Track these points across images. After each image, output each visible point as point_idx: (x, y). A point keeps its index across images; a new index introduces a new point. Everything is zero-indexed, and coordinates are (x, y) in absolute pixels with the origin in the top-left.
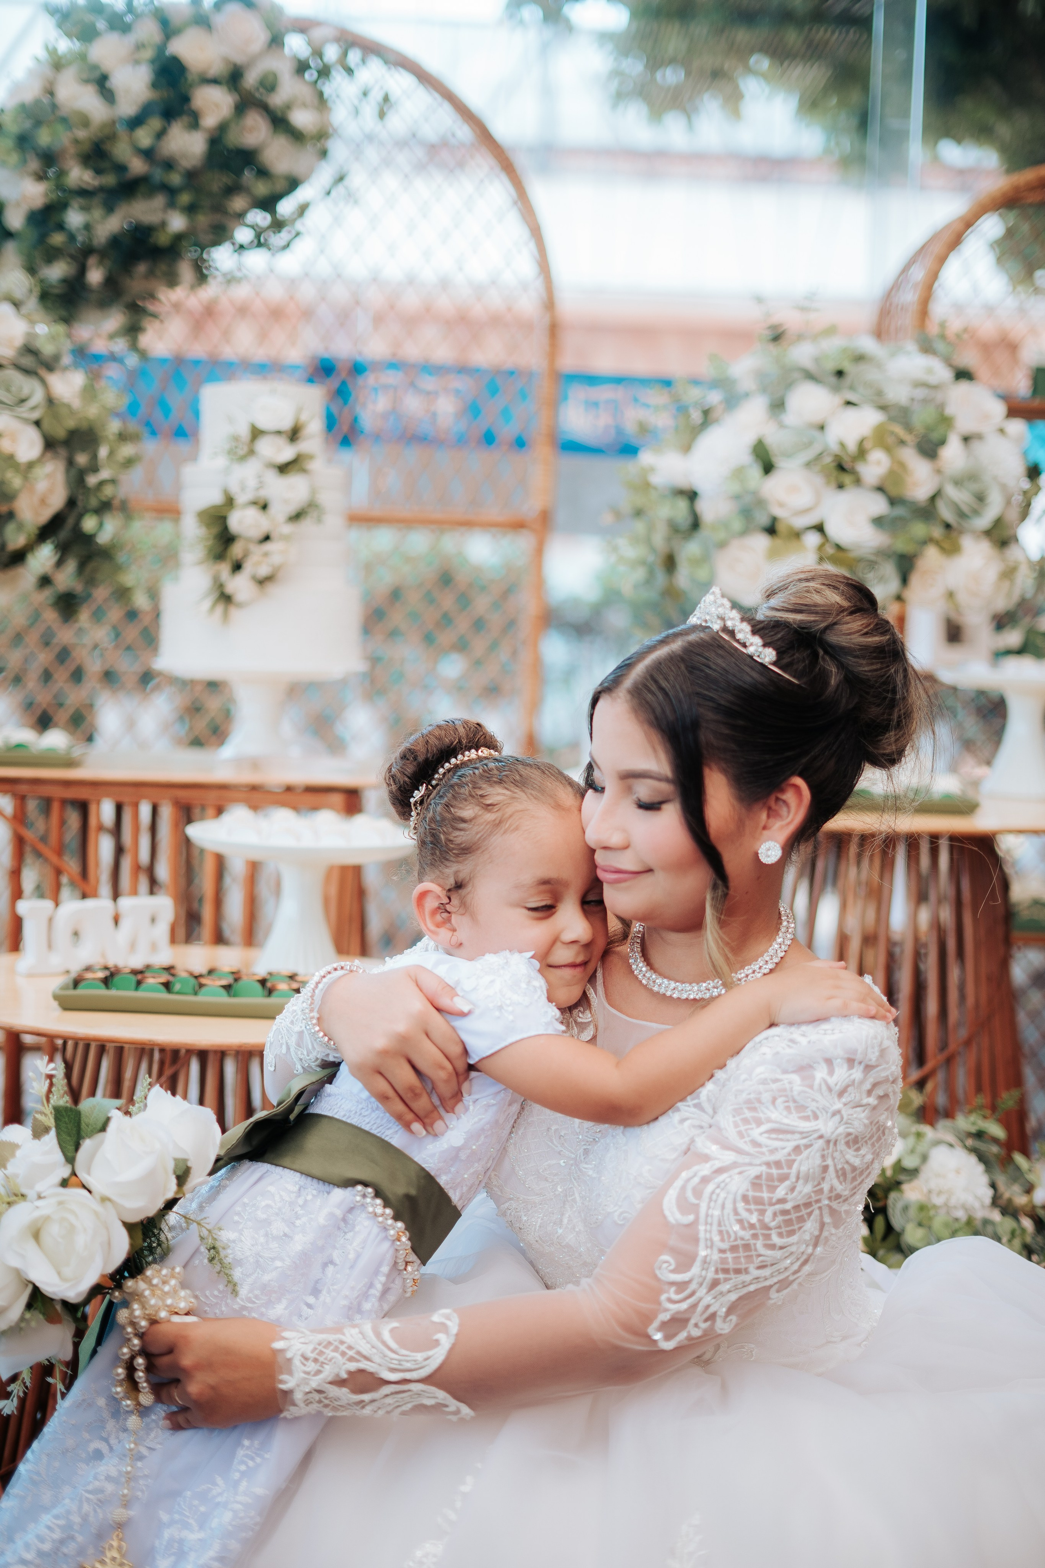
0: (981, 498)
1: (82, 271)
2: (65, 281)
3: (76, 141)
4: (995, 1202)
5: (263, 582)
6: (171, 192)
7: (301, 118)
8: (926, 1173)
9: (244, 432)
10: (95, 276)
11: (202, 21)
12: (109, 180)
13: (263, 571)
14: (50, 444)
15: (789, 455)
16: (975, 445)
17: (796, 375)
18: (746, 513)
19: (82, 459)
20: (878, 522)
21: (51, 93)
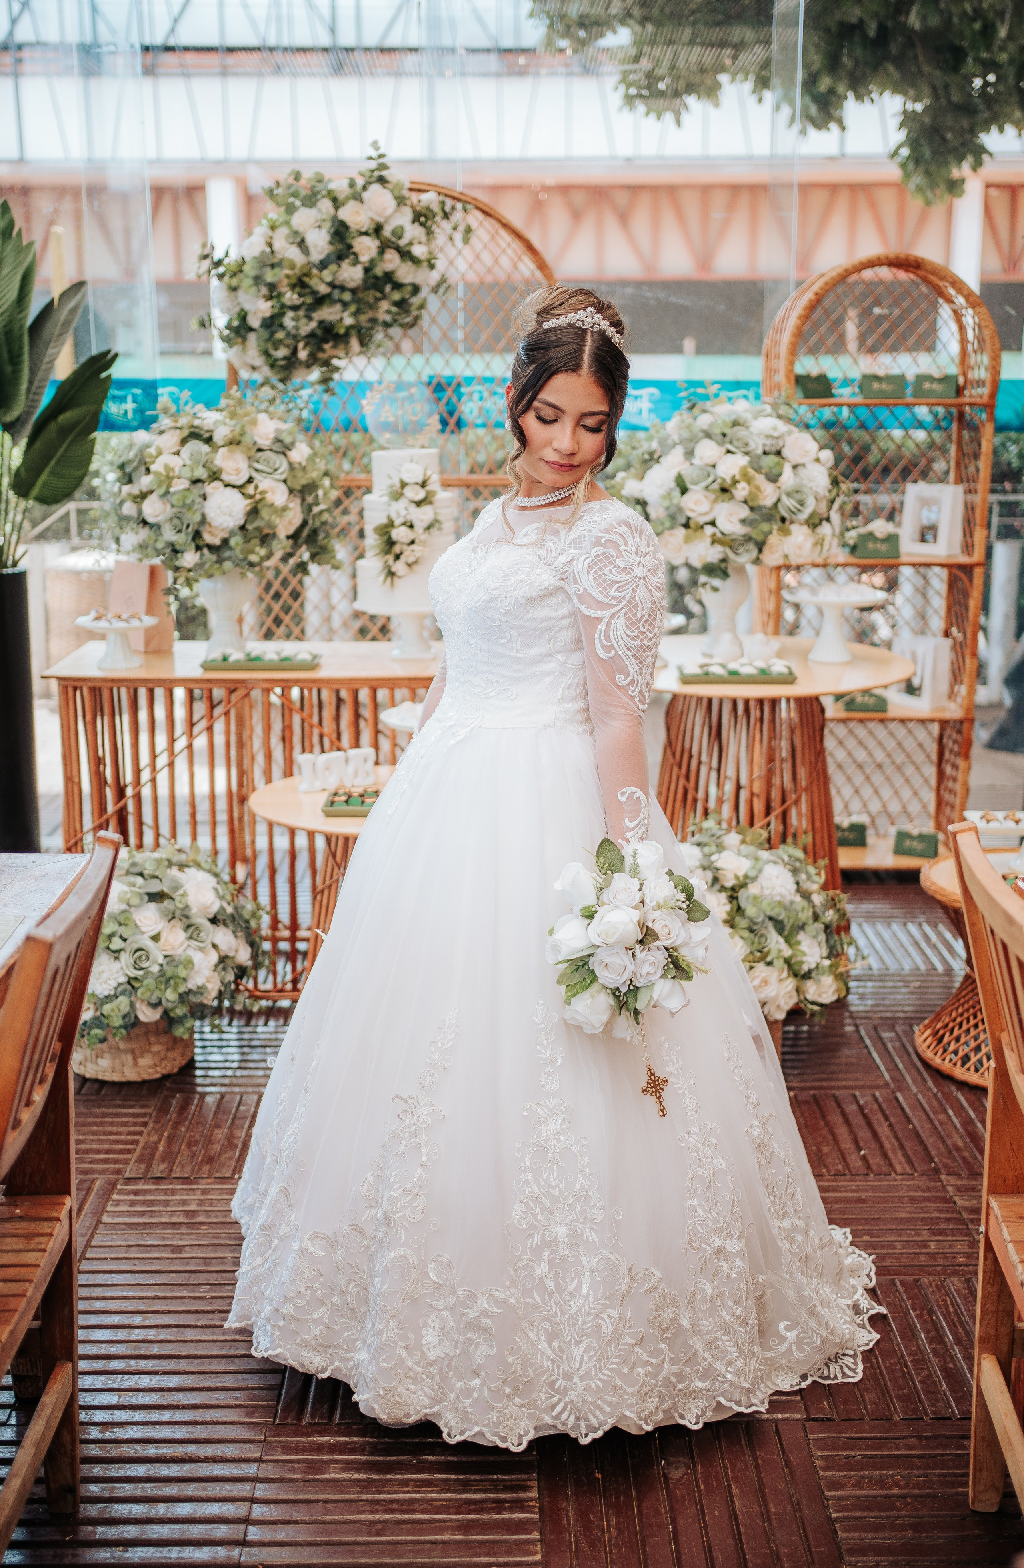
0: (802, 503)
1: (295, 351)
2: (285, 358)
3: (288, 276)
4: (798, 891)
5: (412, 565)
6: (345, 305)
7: (418, 251)
8: (760, 879)
9: (396, 484)
10: (303, 354)
11: (357, 197)
12: (309, 300)
13: (411, 560)
14: (292, 493)
15: (695, 483)
16: (800, 470)
17: (701, 435)
18: (672, 517)
19: (310, 499)
20: (743, 522)
21: (270, 245)
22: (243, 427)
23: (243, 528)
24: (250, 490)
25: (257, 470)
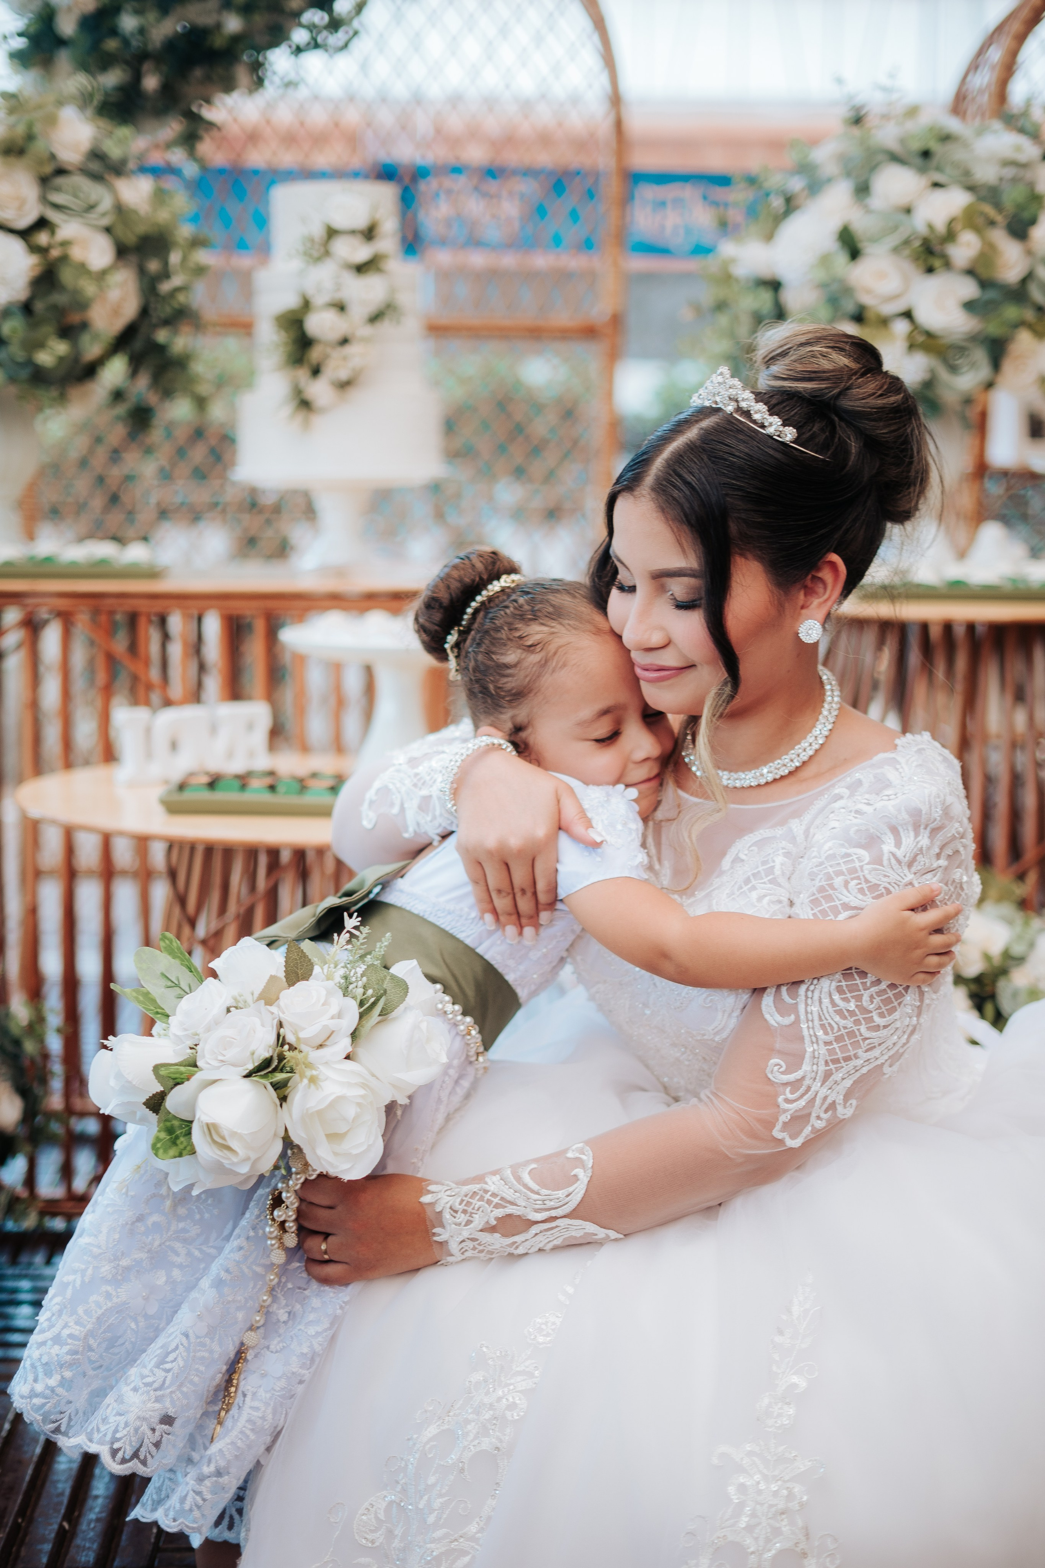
1: (137, 77)
2: (120, 88)
5: (344, 385)
9: (318, 231)
10: (151, 82)
13: (343, 374)
14: (122, 251)
15: (874, 240)
17: (880, 157)
18: (834, 301)
19: (153, 266)
20: (970, 306)
22: (30, 126)
23: (27, 308)
24: (43, 238)
25: (57, 207)
